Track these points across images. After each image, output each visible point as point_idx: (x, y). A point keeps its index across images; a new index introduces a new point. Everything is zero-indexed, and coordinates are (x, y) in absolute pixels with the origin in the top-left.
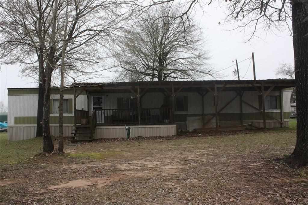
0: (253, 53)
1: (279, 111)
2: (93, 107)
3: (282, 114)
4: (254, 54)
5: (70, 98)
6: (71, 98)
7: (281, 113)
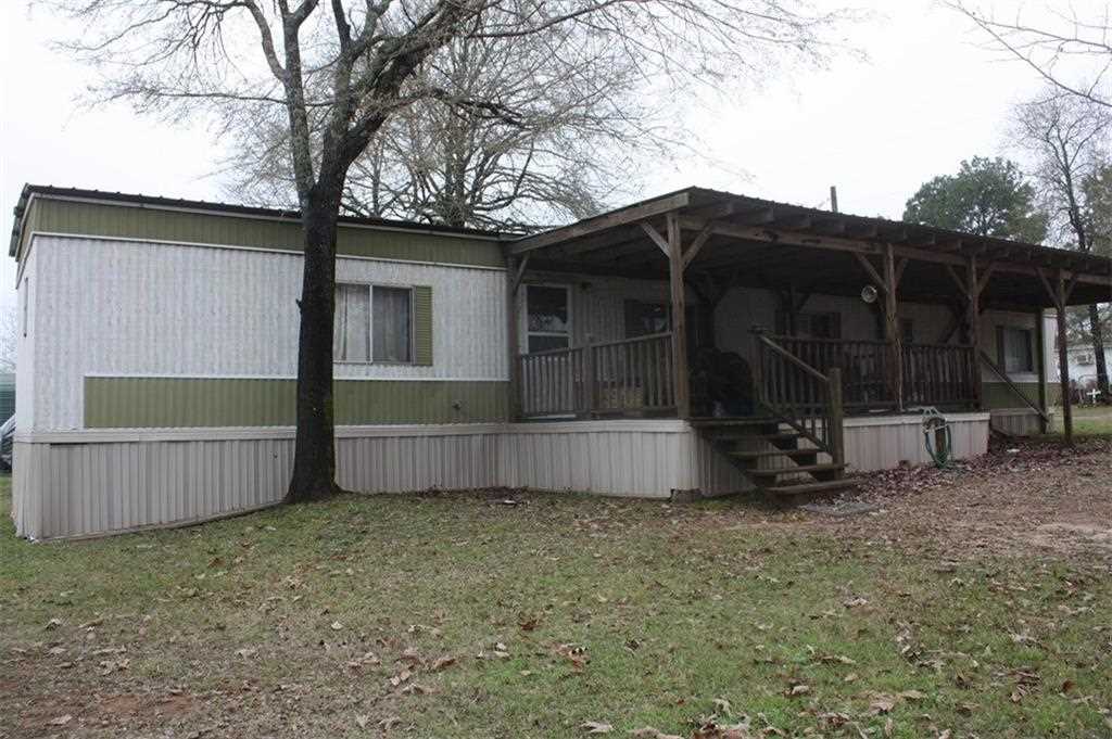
0: (833, 190)
1: (1033, 379)
2: (530, 337)
3: (1046, 388)
4: (837, 190)
5: (417, 284)
6: (423, 284)
7: (1041, 385)
